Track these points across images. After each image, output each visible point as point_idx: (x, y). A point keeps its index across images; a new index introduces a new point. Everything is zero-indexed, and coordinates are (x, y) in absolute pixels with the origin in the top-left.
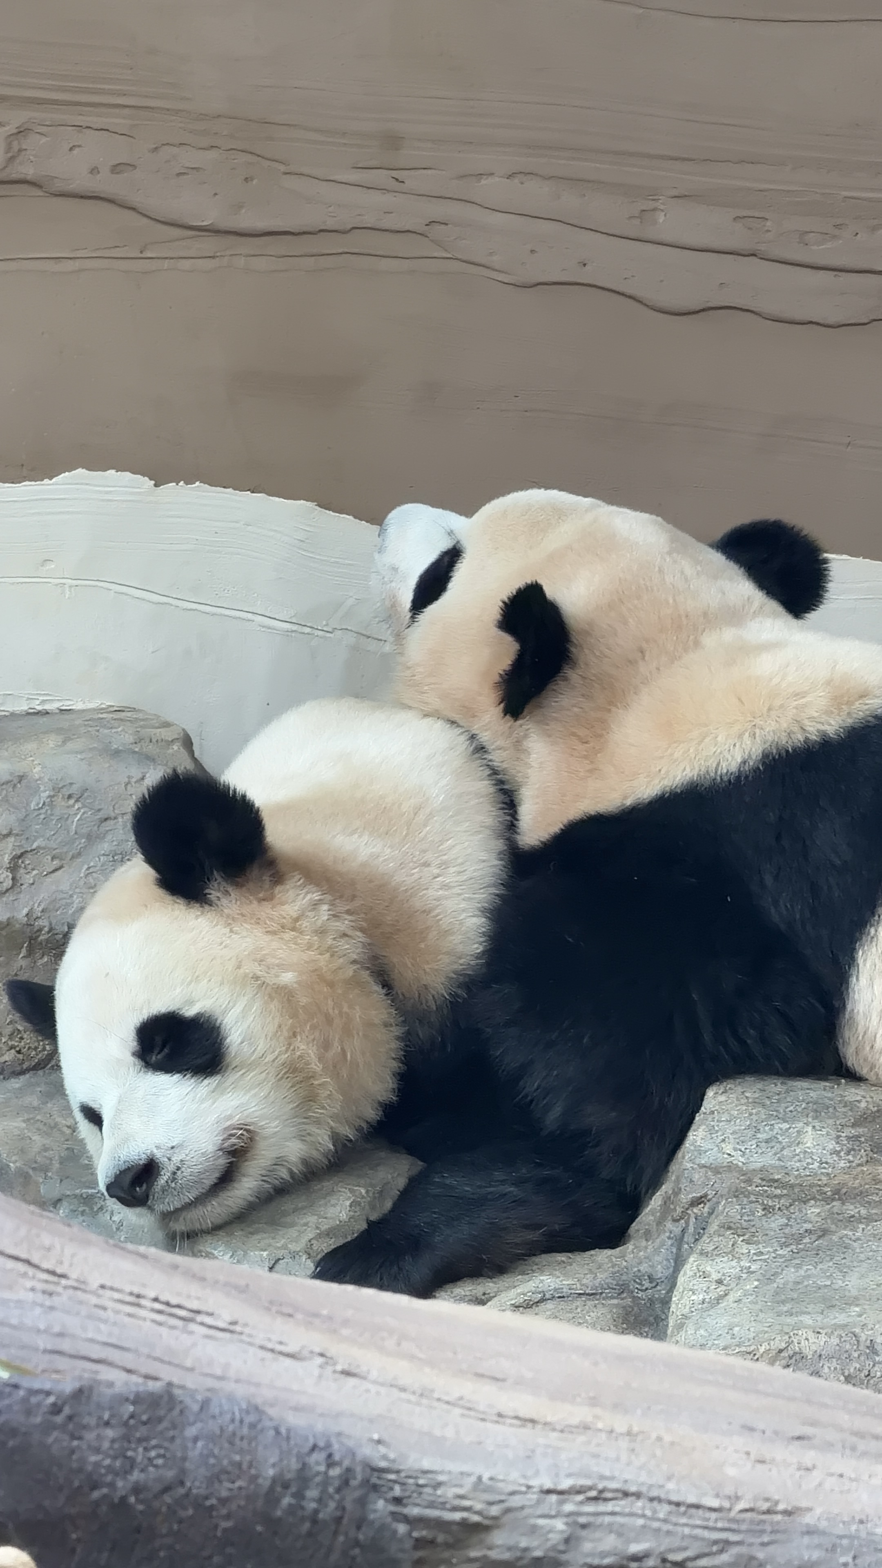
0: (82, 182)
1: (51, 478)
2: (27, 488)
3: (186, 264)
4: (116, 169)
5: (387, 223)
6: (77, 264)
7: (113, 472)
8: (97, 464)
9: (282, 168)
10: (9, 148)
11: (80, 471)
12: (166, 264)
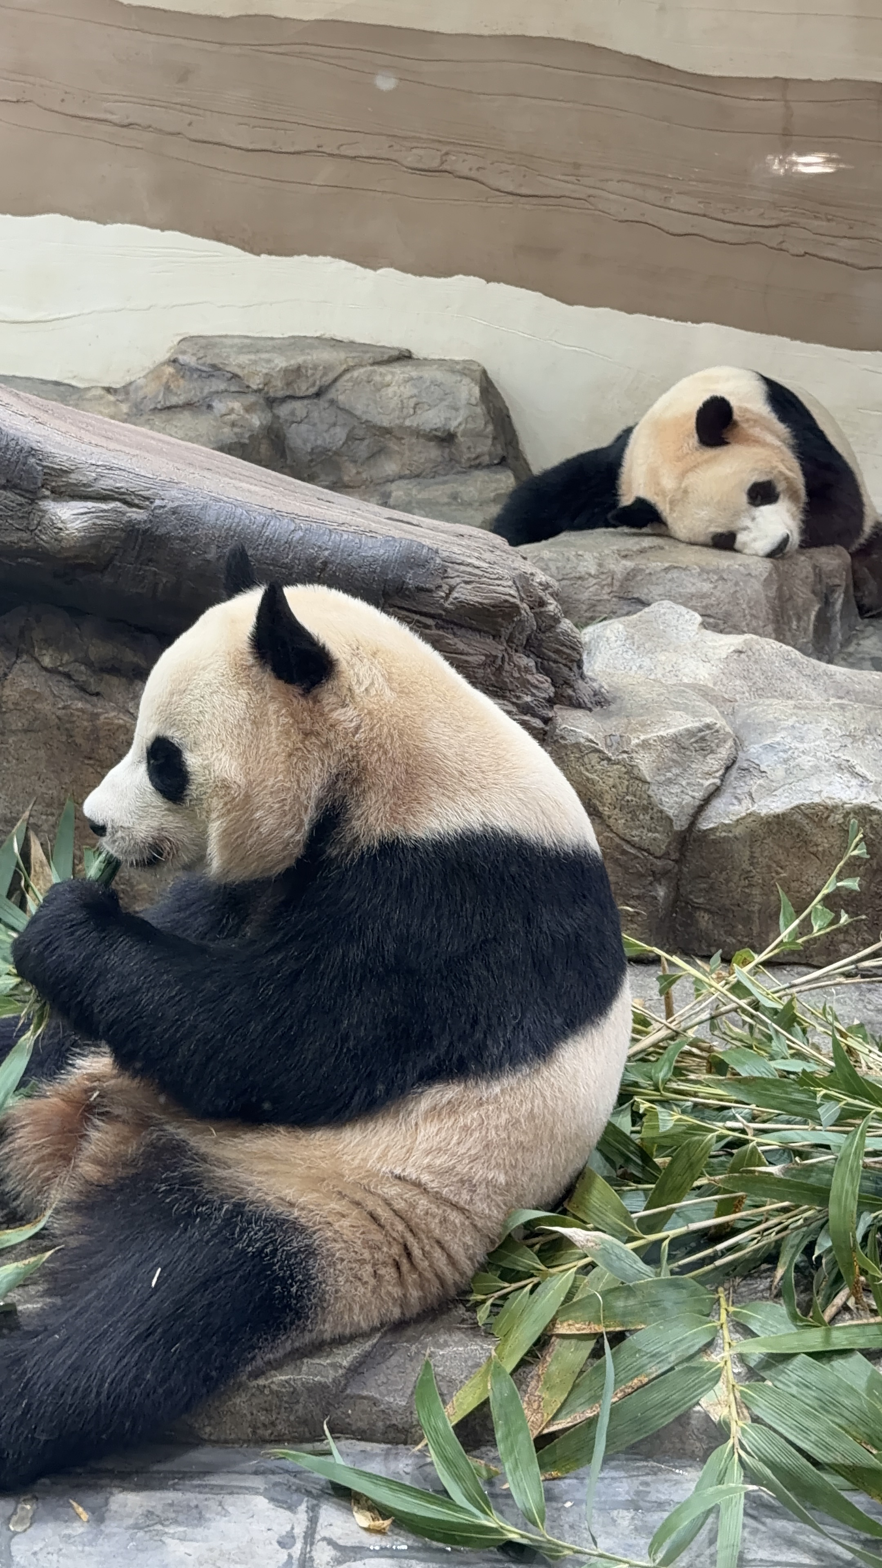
0: (466, 172)
3: (502, 205)
5: (573, 195)
6: (463, 202)
7: (472, 277)
8: (467, 274)
9: (537, 173)
10: (442, 159)
12: (495, 204)
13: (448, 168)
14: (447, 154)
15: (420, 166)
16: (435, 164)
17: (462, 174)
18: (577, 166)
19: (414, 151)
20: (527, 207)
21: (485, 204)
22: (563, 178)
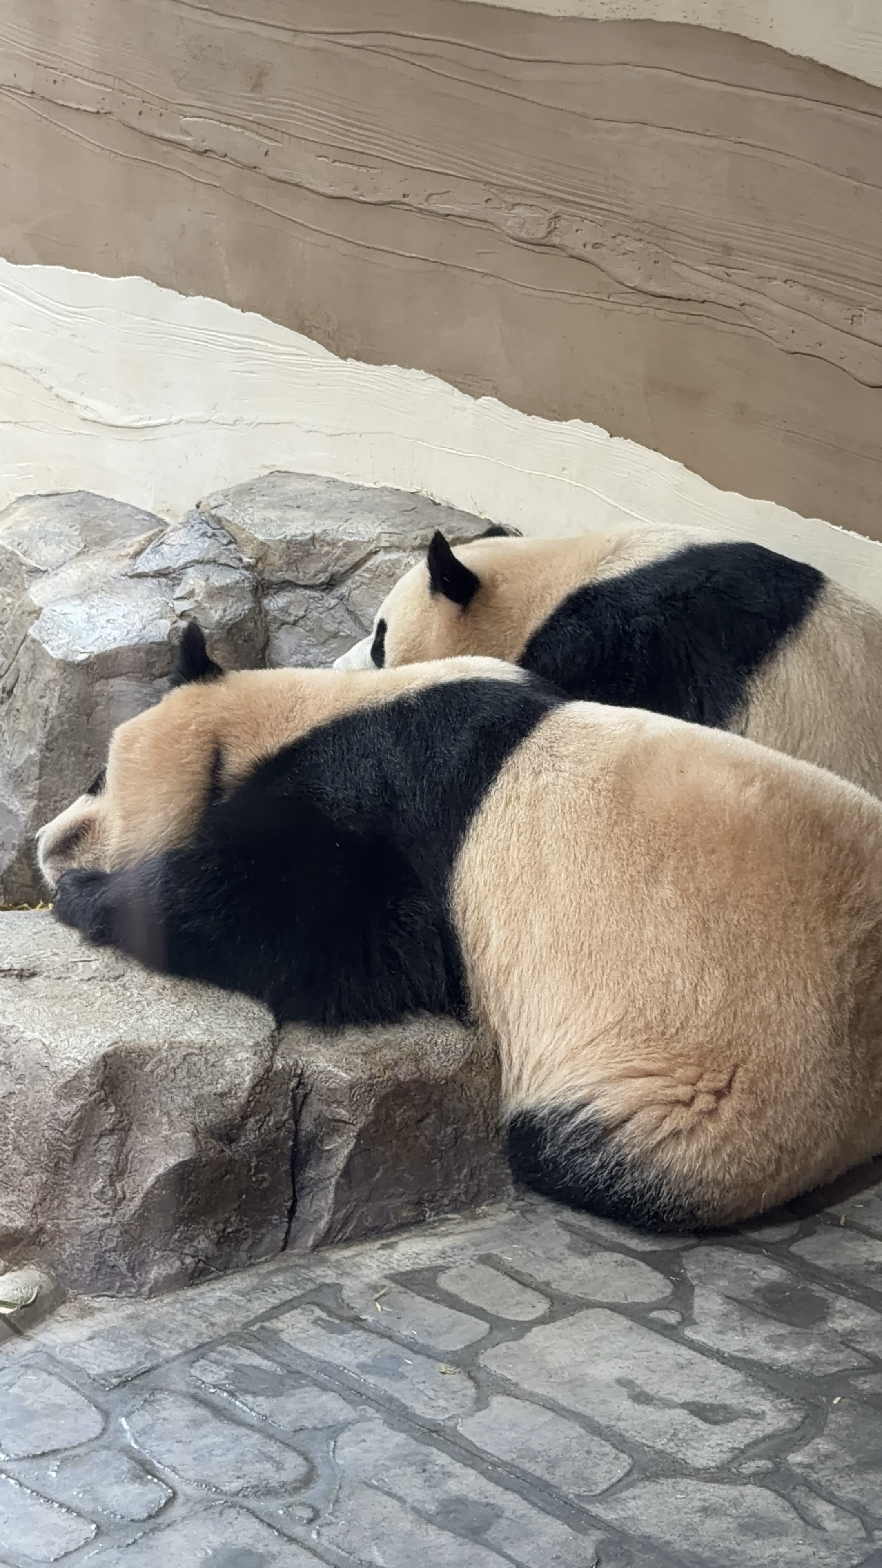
0: (579, 250)
1: (567, 420)
2: (556, 424)
3: (627, 308)
4: (595, 246)
5: (722, 300)
6: (580, 299)
7: (591, 424)
8: (586, 418)
9: (673, 258)
10: (550, 225)
11: (577, 420)
12: (619, 307)
13: (556, 240)
14: (557, 217)
15: (523, 235)
16: (540, 233)
17: (574, 254)
18: (728, 250)
19: (518, 210)
20: (661, 314)
21: (609, 305)
22: (706, 268)
